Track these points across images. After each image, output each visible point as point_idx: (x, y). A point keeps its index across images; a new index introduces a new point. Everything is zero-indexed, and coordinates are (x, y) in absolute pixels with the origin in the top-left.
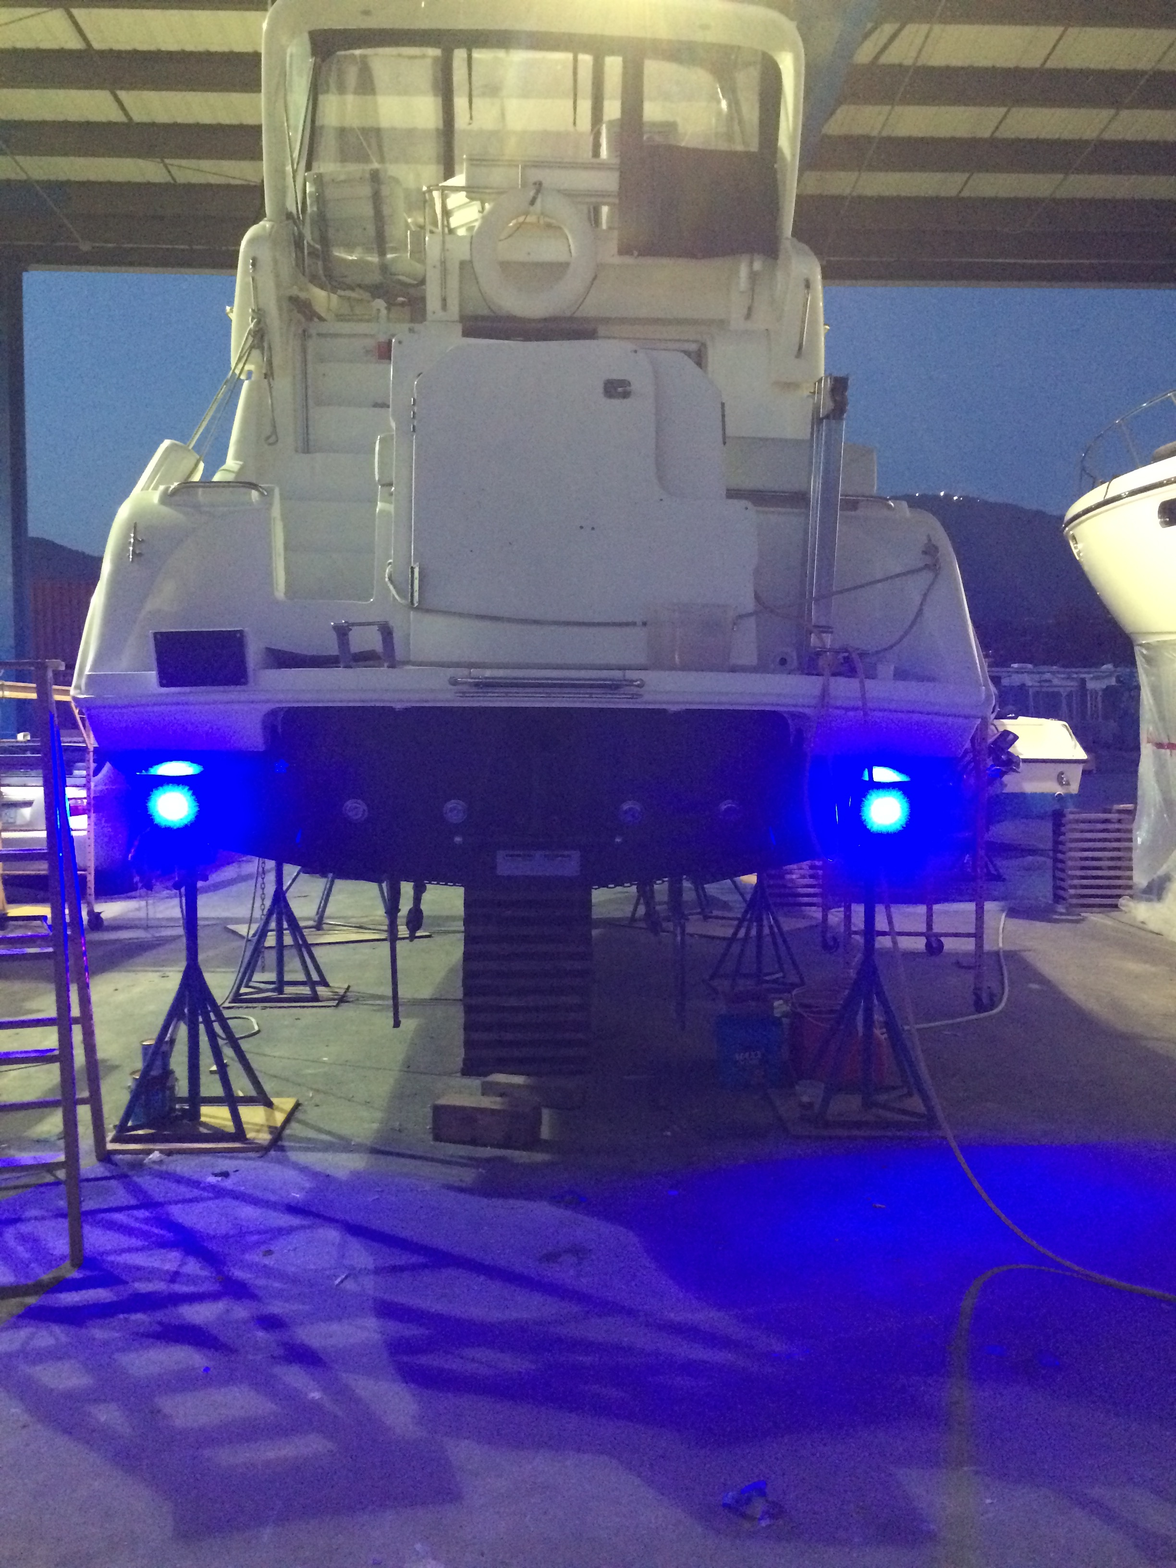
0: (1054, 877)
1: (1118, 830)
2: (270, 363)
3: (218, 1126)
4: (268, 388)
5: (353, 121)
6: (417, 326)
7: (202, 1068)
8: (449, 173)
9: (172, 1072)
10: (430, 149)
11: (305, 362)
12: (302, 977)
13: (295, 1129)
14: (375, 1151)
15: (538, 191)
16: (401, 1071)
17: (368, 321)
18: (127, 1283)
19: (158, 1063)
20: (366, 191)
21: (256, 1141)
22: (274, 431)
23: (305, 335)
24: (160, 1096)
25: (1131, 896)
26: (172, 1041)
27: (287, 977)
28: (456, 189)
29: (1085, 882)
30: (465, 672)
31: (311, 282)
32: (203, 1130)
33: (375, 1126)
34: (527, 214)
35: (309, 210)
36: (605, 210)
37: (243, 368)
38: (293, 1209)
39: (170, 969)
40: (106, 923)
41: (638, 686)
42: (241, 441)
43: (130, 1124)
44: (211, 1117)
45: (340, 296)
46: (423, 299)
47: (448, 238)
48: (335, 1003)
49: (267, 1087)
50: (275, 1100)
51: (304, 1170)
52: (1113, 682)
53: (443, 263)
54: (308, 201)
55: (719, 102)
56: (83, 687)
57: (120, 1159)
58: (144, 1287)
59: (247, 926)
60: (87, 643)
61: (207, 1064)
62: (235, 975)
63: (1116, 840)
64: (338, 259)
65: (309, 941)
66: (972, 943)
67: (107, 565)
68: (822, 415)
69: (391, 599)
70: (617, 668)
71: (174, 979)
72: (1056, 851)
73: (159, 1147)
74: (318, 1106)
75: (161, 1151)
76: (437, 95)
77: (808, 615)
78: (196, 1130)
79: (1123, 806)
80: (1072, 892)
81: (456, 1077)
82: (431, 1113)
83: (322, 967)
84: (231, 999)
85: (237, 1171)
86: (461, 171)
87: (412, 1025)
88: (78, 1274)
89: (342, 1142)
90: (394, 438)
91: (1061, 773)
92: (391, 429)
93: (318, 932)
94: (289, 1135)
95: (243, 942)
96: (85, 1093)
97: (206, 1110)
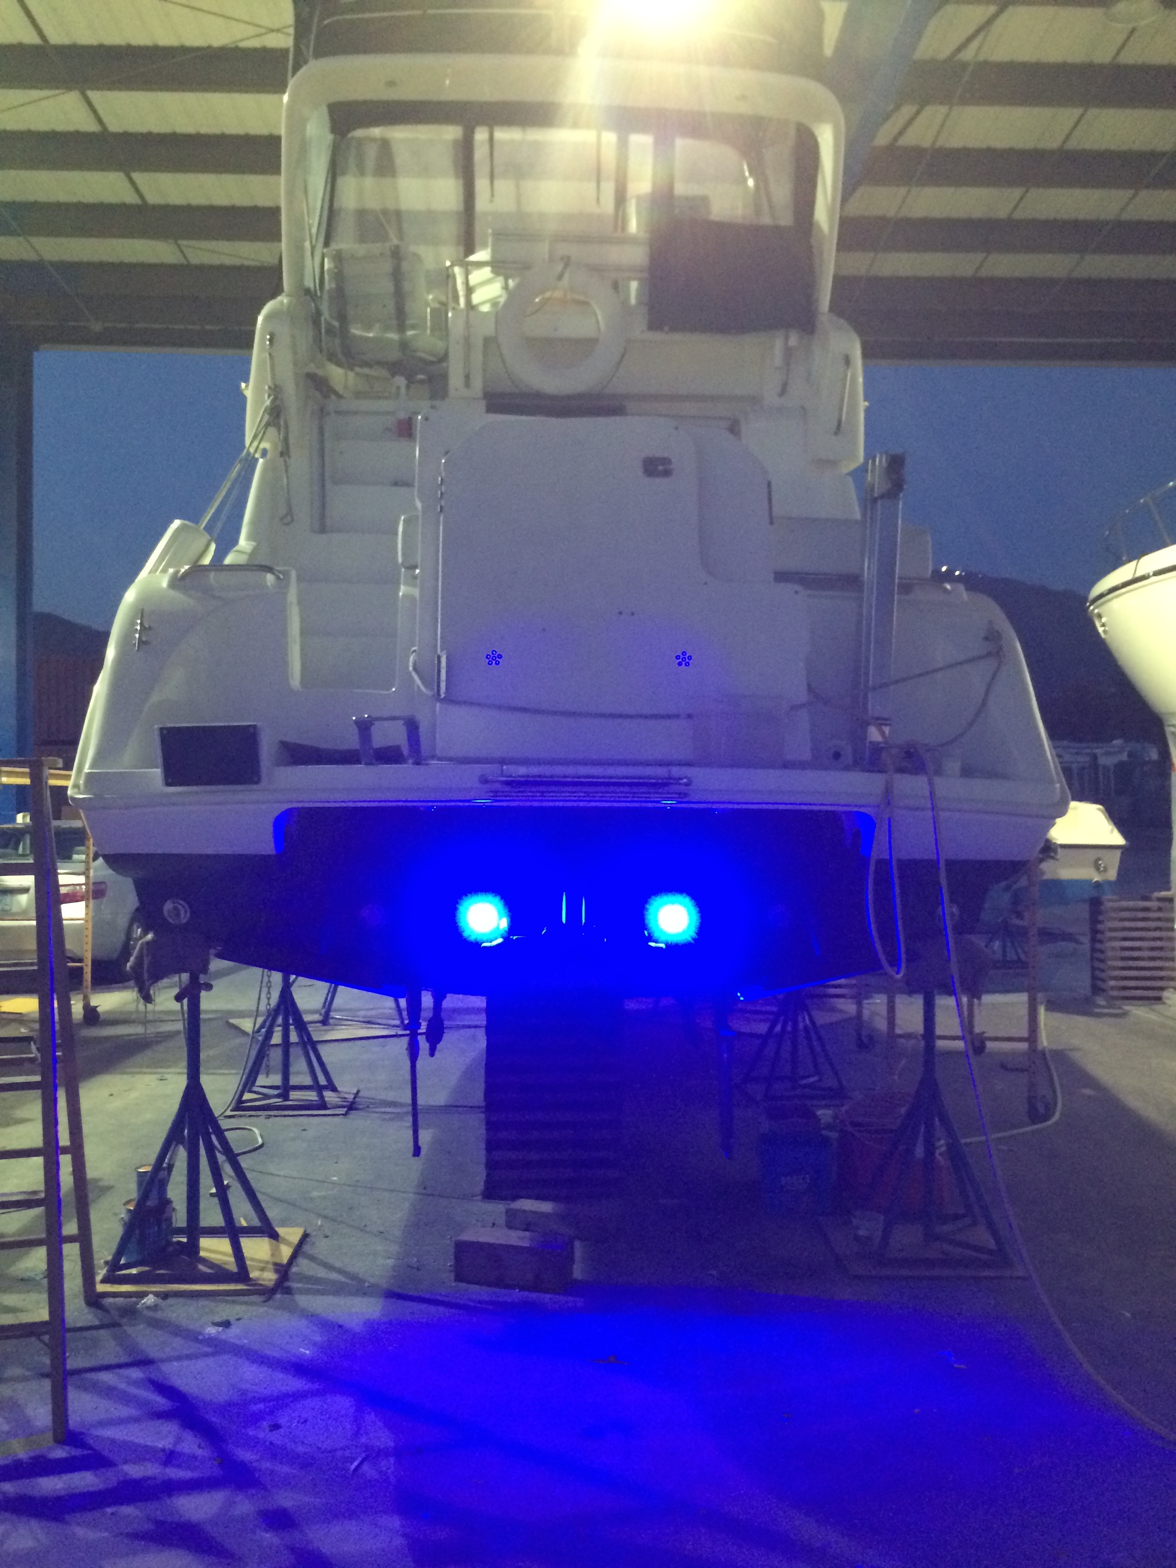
0: (1093, 969)
1: (1159, 919)
2: (286, 440)
3: (217, 1262)
4: (283, 467)
5: (372, 204)
6: (437, 403)
7: (202, 1191)
8: (470, 249)
9: (169, 1202)
10: (449, 229)
11: (322, 441)
12: (307, 1081)
13: (303, 1266)
14: (392, 1295)
15: (567, 265)
16: (416, 1193)
17: (386, 398)
18: (115, 1465)
19: (155, 1192)
20: (387, 266)
21: (261, 1282)
22: (290, 512)
23: (322, 413)
24: (156, 1229)
26: (170, 1167)
27: (294, 1080)
28: (480, 265)
29: (1125, 973)
30: (495, 767)
31: (330, 360)
32: (201, 1267)
33: (391, 1262)
34: (555, 288)
35: (327, 286)
36: (634, 285)
37: (257, 447)
38: (301, 1369)
39: (169, 1070)
40: (102, 1017)
41: (687, 785)
42: (254, 523)
43: (122, 1262)
44: (210, 1251)
45: (357, 374)
46: (445, 377)
47: (472, 314)
48: (342, 1111)
49: (271, 1214)
50: (280, 1231)
51: (313, 1318)
52: (1124, 757)
53: (467, 338)
54: (326, 276)
55: (745, 180)
56: (82, 787)
57: (110, 1303)
58: (134, 1471)
59: (252, 1020)
60: (88, 738)
61: (207, 1185)
62: (240, 1076)
63: (1156, 929)
64: (355, 336)
65: (315, 1039)
66: (1024, 1046)
67: (111, 653)
68: (876, 495)
69: (416, 688)
70: (661, 764)
71: (178, 1083)
72: (1094, 940)
73: (154, 1289)
74: (327, 1237)
75: (157, 1294)
76: (457, 176)
77: (865, 704)
78: (195, 1267)
79: (1163, 894)
80: (1112, 983)
81: (477, 1200)
82: (452, 1250)
83: (329, 1068)
84: (230, 1108)
85: (238, 1319)
86: (484, 246)
87: (426, 1137)
88: (60, 1453)
89: (354, 1283)
90: (420, 517)
91: (1099, 859)
92: (416, 509)
93: (324, 1028)
94: (296, 1274)
95: (247, 1039)
96: (72, 1228)
97: (206, 1243)
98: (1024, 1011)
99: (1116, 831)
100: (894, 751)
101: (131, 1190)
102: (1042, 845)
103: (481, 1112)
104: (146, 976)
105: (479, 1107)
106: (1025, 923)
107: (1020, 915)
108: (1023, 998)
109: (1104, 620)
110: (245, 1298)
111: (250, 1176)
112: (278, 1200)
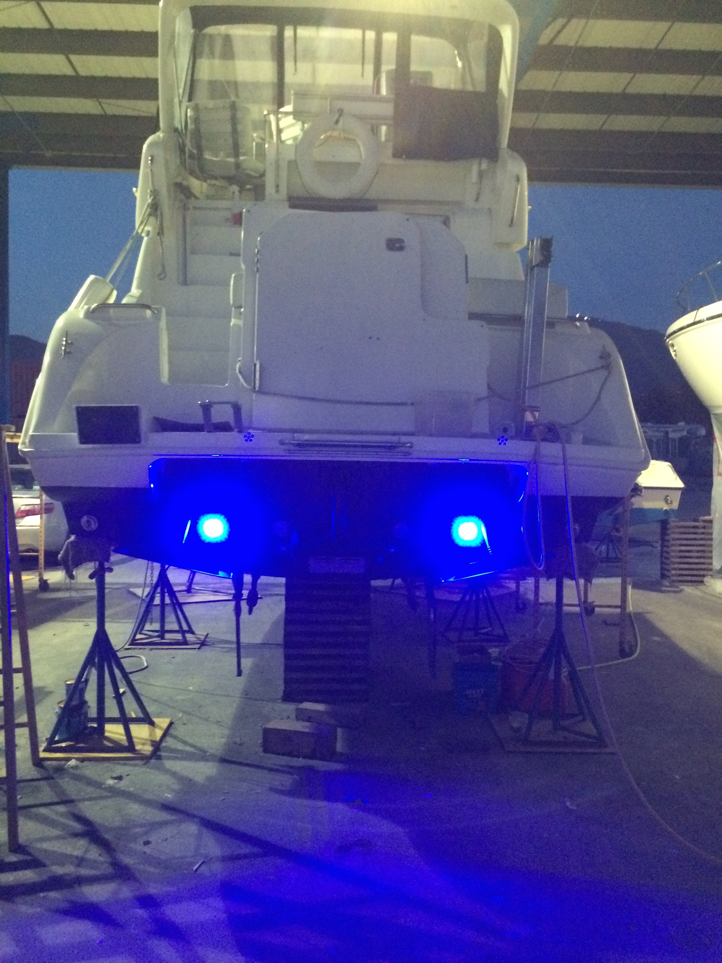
0: (662, 563)
1: (703, 533)
2: (161, 225)
3: (116, 739)
4: (160, 243)
5: (219, 76)
6: (258, 203)
7: (106, 696)
8: (281, 103)
9: (85, 702)
10: (269, 93)
11: (184, 227)
12: (176, 627)
13: (169, 742)
14: (224, 760)
15: (340, 115)
16: (241, 697)
17: (226, 199)
18: (47, 866)
19: (77, 696)
20: (227, 114)
21: (143, 752)
22: (164, 271)
23: (185, 208)
24: (78, 719)
25: (712, 576)
26: (87, 681)
27: (167, 627)
28: (287, 114)
29: (682, 566)
30: (289, 435)
31: (191, 174)
32: (106, 743)
33: (224, 740)
34: (334, 130)
35: (189, 127)
36: (384, 129)
37: (143, 229)
38: (167, 807)
39: (91, 620)
40: (51, 586)
41: (409, 447)
42: (141, 278)
43: (57, 738)
44: (112, 732)
45: (209, 185)
46: (263, 186)
47: (281, 146)
48: (197, 646)
49: (151, 709)
50: (156, 720)
51: (174, 774)
52: (685, 433)
53: (277, 161)
54: (189, 122)
55: (456, 62)
56: (27, 444)
57: (49, 765)
58: (59, 870)
59: (141, 589)
60: (31, 413)
61: (109, 692)
62: (134, 624)
63: (701, 539)
64: (206, 159)
65: (181, 601)
66: (618, 610)
67: (47, 359)
68: (534, 264)
69: (240, 384)
70: (394, 434)
71: (93, 628)
72: (663, 546)
73: (76, 756)
74: (185, 724)
75: (77, 759)
76: (273, 60)
77: (524, 399)
78: (102, 742)
79: (707, 518)
80: (673, 572)
81: (279, 703)
82: (261, 734)
83: (190, 620)
84: (128, 644)
85: (128, 775)
86: (289, 104)
87: (247, 663)
88: (13, 858)
89: (201, 753)
90: (244, 276)
91: (667, 496)
92: (241, 270)
93: (188, 595)
94: (164, 747)
95: (139, 601)
96: (23, 718)
97: (109, 727)
98: (619, 589)
99: (678, 479)
100: (541, 427)
101: (61, 695)
102: (632, 487)
103: (282, 648)
104: (70, 563)
105: (281, 645)
106: (621, 534)
107: (617, 530)
108: (619, 580)
109: (675, 348)
110: (132, 762)
111: (137, 686)
112: (155, 701)
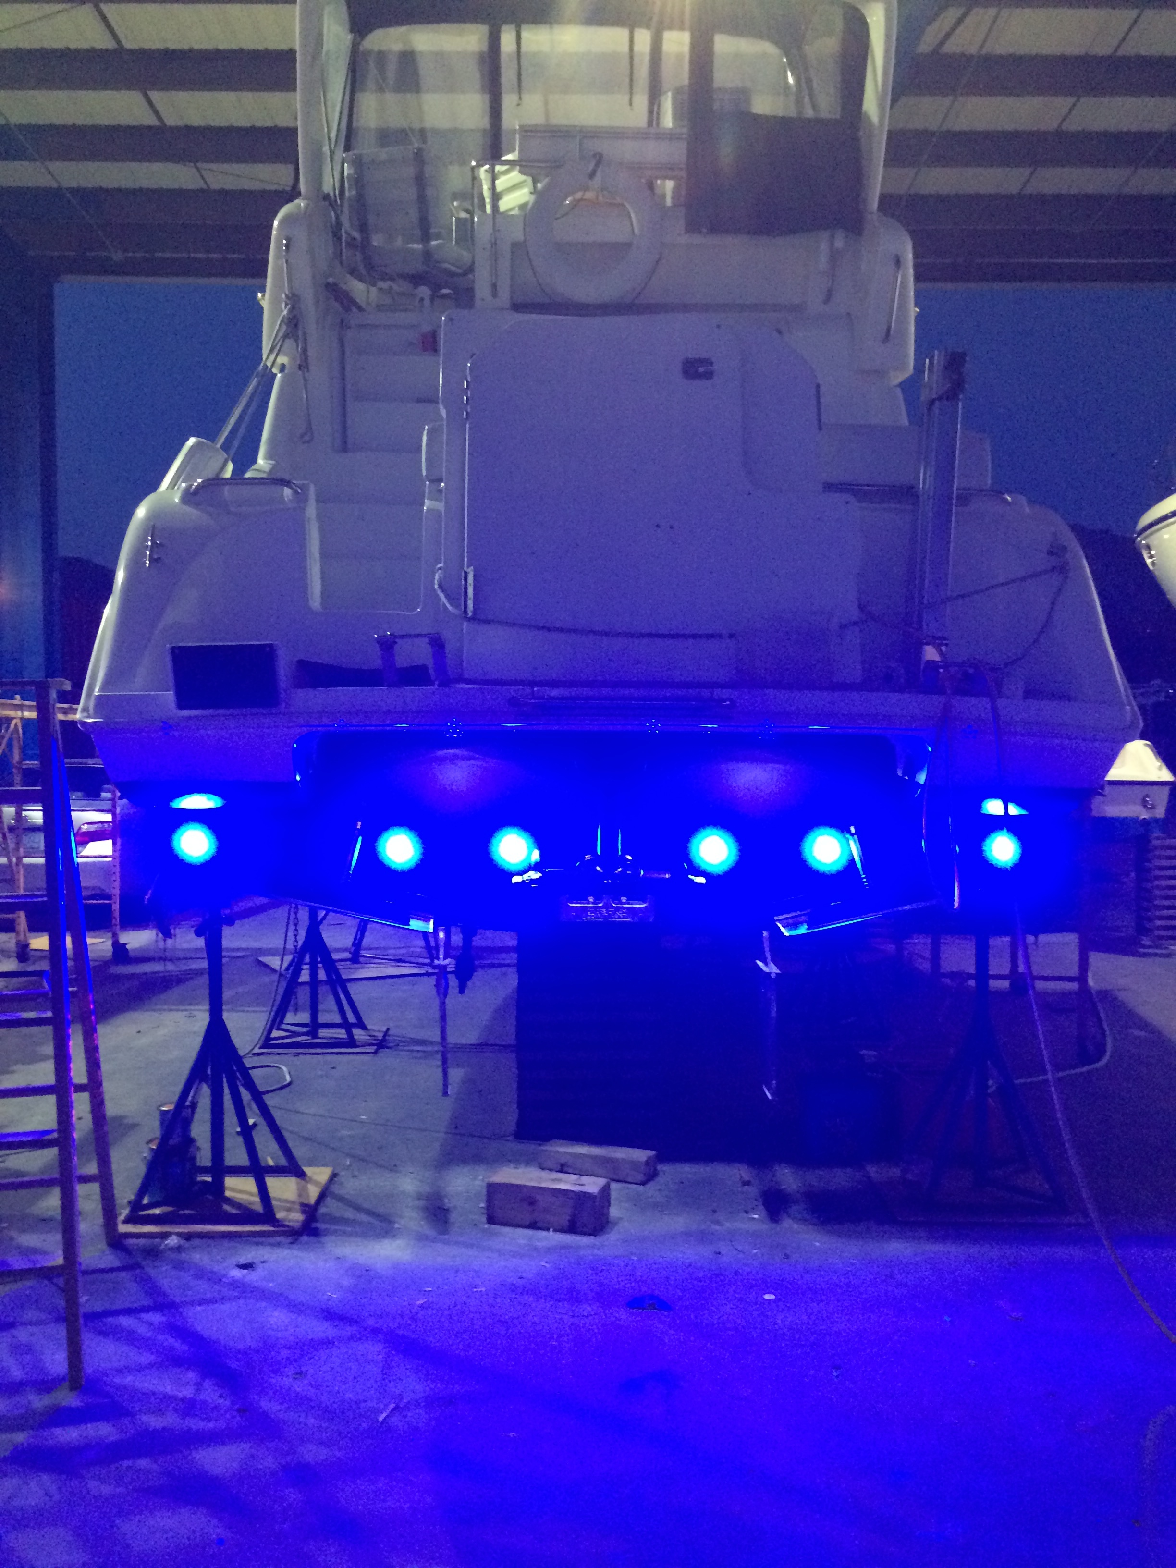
0: (1139, 908)
2: (305, 351)
3: (243, 1202)
4: (302, 381)
6: (465, 312)
7: (227, 1130)
8: (498, 150)
9: (192, 1141)
11: (341, 355)
12: (337, 1019)
13: (331, 1206)
14: (421, 1237)
15: (597, 165)
16: (446, 1133)
17: (408, 310)
18: (134, 1415)
19: (178, 1131)
20: (410, 171)
21: (287, 1223)
22: (309, 428)
23: (343, 325)
24: (180, 1167)
26: (194, 1106)
27: (323, 1018)
28: (509, 165)
30: (525, 690)
31: (351, 274)
32: (227, 1207)
34: (586, 189)
35: (347, 194)
36: (669, 185)
37: (275, 360)
38: (329, 1315)
39: (197, 1007)
40: (131, 955)
41: (727, 707)
42: (273, 438)
43: (145, 1201)
44: (237, 1191)
45: (381, 289)
46: (471, 288)
47: (499, 219)
48: (374, 1048)
49: (299, 1151)
50: (308, 1170)
51: (340, 1260)
52: (1162, 697)
53: (494, 244)
54: (346, 184)
55: (785, 75)
56: (91, 711)
57: (133, 1245)
58: (154, 1422)
59: (278, 958)
60: (98, 660)
61: (231, 1124)
62: (268, 1014)
64: (375, 247)
65: (344, 977)
66: (1074, 986)
67: (121, 572)
68: (934, 396)
69: (441, 607)
70: (702, 685)
71: (202, 1019)
72: (1139, 880)
73: (177, 1230)
74: (355, 1177)
75: (179, 1234)
76: (483, 92)
77: (920, 623)
78: (220, 1207)
80: (1159, 923)
81: (509, 1141)
82: (484, 1191)
83: (359, 1007)
84: (258, 1046)
85: (263, 1262)
87: (455, 1076)
88: (76, 1401)
89: (383, 1224)
90: (446, 428)
91: (1147, 796)
92: (442, 419)
93: (353, 966)
94: (324, 1215)
95: (275, 977)
96: (92, 1168)
97: (230, 1182)
98: (1075, 952)
99: (1164, 767)
100: (952, 670)
101: (152, 1129)
103: (512, 1051)
105: (510, 1046)
108: (1073, 938)
109: (1152, 551)
110: (271, 1240)
111: (277, 1115)
112: (306, 1139)
